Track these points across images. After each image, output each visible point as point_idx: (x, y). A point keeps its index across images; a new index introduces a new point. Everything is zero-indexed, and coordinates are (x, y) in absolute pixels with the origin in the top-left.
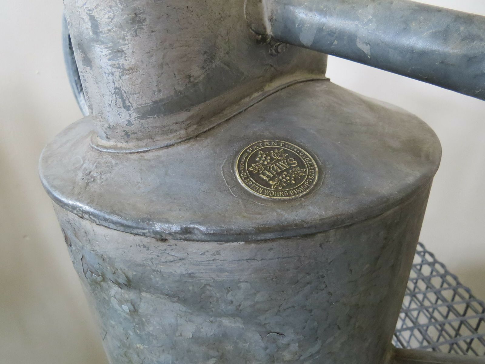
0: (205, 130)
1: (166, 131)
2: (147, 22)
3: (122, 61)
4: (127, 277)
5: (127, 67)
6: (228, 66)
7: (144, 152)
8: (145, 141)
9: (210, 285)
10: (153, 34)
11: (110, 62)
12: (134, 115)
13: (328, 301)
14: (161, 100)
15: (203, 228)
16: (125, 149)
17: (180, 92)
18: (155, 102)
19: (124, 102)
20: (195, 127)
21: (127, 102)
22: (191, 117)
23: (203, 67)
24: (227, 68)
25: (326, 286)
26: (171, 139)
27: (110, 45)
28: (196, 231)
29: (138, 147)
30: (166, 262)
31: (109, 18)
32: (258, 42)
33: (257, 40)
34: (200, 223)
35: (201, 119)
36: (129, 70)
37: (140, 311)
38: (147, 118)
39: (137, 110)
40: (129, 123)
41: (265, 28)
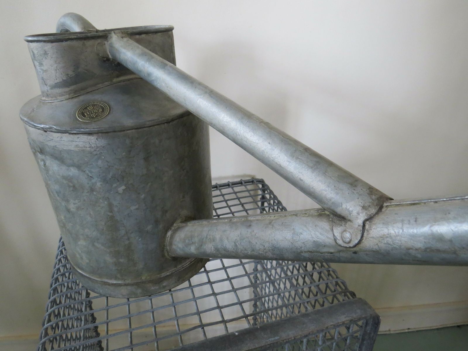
0: (76, 96)
1: (61, 95)
2: (49, 54)
3: (42, 68)
4: (40, 148)
5: (44, 70)
6: (87, 71)
7: (52, 102)
8: (54, 98)
9: (63, 151)
10: (52, 59)
11: (39, 68)
12: (49, 88)
13: (107, 165)
14: (58, 83)
15: (55, 127)
16: (47, 101)
17: (65, 80)
18: (56, 83)
19: (45, 82)
20: (73, 94)
21: (46, 83)
22: (71, 90)
23: (74, 71)
24: (86, 71)
25: (105, 158)
26: (63, 98)
27: (38, 61)
28: (54, 129)
29: (51, 100)
30: (48, 141)
31: (37, 52)
32: (104, 61)
33: (104, 60)
34: (55, 126)
35: (75, 92)
36: (45, 71)
37: (47, 164)
38: (53, 89)
39: (50, 86)
40: (48, 91)
41: (108, 55)
